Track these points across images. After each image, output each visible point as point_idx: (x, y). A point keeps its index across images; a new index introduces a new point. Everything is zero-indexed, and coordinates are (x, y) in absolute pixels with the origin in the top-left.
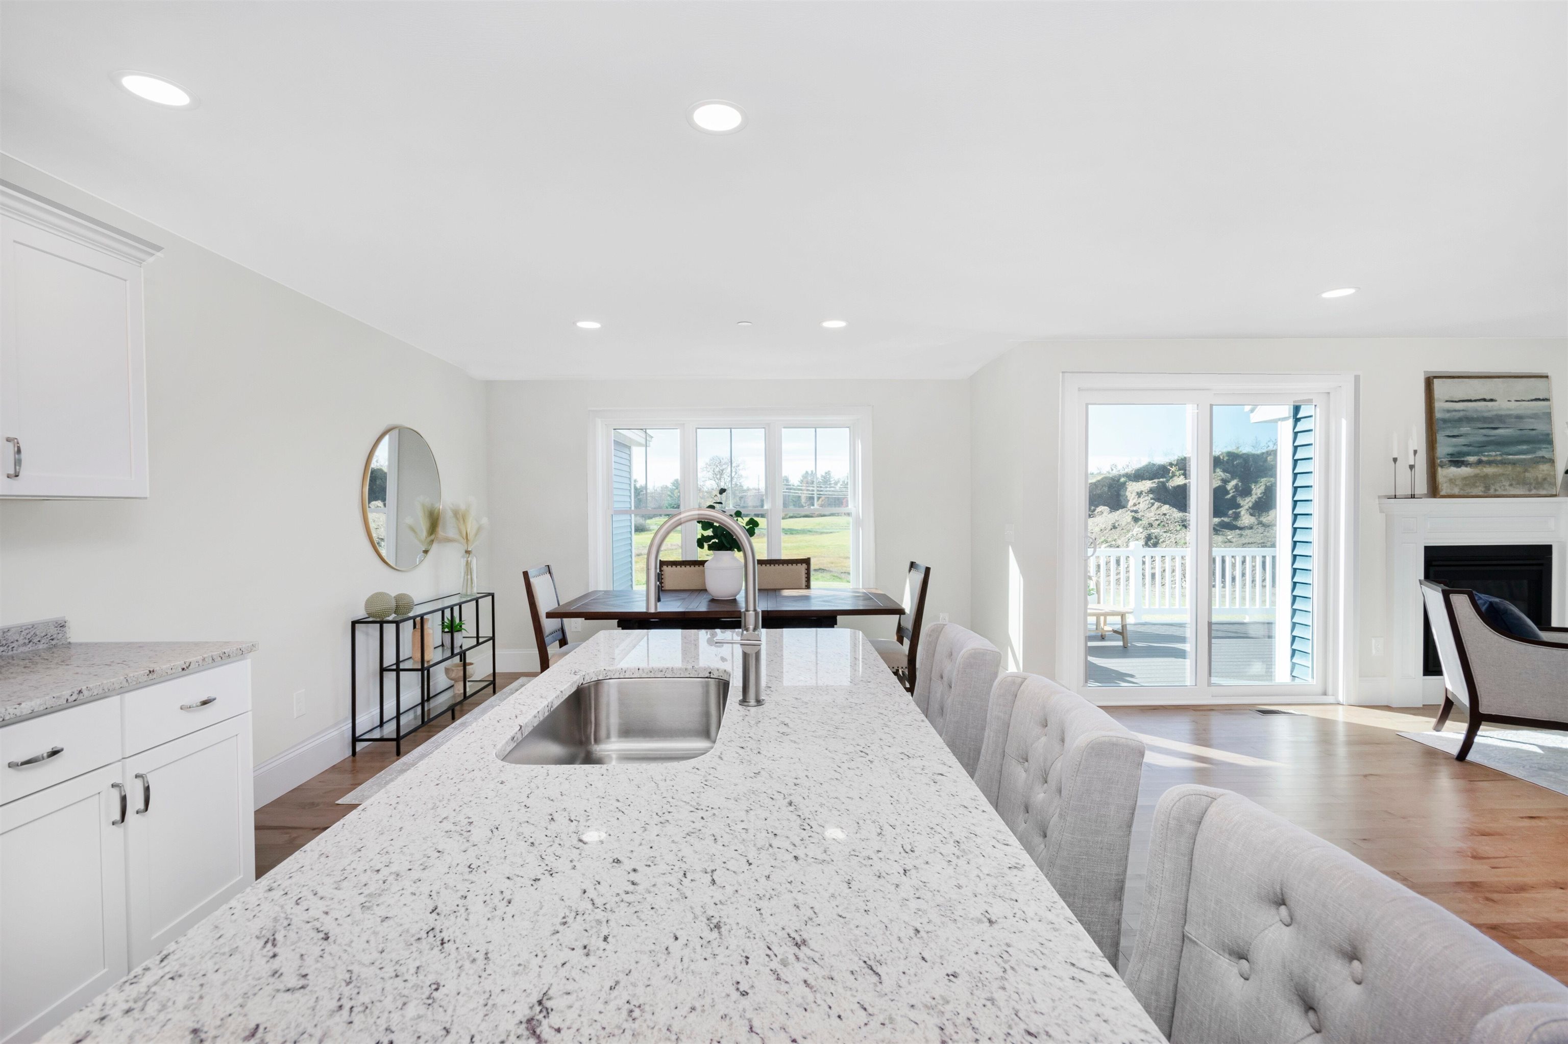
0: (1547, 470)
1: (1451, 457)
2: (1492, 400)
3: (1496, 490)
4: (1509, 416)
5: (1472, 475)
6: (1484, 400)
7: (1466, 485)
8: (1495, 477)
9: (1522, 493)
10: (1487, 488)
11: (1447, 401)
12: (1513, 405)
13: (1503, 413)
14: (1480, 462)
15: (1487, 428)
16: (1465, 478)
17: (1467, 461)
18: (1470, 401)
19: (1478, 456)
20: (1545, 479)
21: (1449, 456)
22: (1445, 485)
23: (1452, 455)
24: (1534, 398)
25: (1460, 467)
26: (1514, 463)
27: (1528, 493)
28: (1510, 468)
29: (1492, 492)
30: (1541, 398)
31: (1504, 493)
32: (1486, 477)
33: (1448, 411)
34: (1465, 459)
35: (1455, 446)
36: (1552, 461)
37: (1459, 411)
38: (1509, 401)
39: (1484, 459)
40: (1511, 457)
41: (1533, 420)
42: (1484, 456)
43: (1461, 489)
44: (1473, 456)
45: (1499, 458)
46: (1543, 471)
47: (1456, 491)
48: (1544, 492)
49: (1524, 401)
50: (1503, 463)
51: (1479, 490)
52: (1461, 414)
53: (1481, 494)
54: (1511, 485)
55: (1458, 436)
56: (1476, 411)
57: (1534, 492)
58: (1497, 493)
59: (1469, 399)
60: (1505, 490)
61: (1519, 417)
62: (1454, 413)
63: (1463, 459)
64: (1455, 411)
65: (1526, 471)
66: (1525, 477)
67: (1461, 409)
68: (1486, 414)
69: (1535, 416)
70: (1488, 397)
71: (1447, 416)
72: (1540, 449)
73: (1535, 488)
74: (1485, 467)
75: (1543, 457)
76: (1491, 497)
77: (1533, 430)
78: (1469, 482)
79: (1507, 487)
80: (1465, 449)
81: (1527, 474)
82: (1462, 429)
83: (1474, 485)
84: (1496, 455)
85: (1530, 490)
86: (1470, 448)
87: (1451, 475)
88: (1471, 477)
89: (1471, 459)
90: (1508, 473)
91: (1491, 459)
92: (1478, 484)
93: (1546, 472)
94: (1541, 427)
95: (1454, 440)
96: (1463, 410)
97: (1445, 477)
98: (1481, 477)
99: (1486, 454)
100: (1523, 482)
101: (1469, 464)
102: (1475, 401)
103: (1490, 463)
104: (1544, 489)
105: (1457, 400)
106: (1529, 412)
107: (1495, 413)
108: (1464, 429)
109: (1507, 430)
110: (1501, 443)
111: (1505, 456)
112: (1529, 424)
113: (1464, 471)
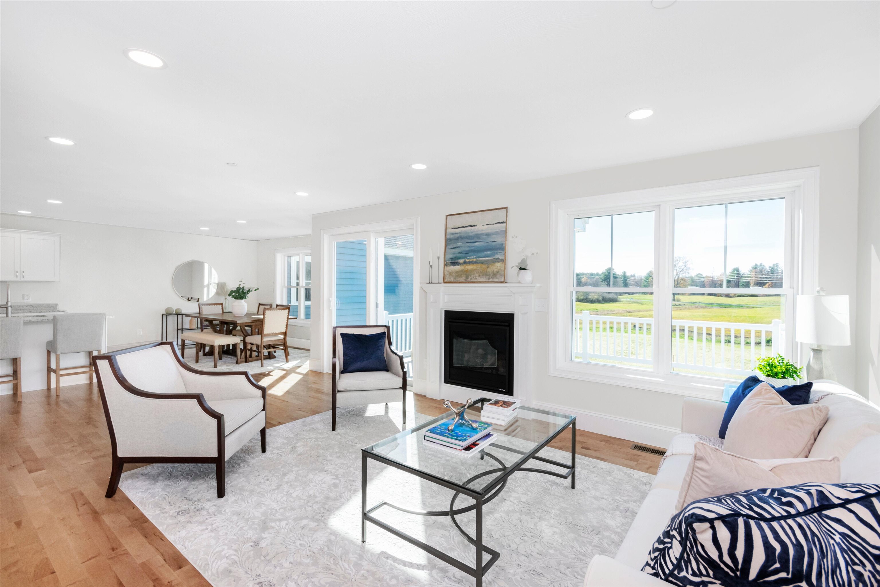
0: (500, 266)
1: (451, 260)
2: (474, 226)
3: (471, 279)
4: (482, 234)
5: (461, 270)
6: (471, 226)
7: (457, 276)
8: (472, 271)
9: (485, 281)
10: (467, 278)
11: (452, 228)
12: (486, 227)
13: (479, 233)
14: (465, 262)
15: (471, 242)
16: (457, 272)
17: (459, 262)
18: (463, 227)
19: (464, 259)
20: (498, 272)
21: (450, 260)
22: (447, 276)
23: (452, 259)
24: (497, 222)
25: (454, 266)
26: (482, 263)
27: (487, 280)
28: (480, 265)
29: (469, 280)
30: (501, 222)
31: (475, 281)
32: (467, 271)
33: (453, 234)
34: (458, 261)
35: (454, 254)
36: (503, 261)
37: (457, 233)
38: (483, 225)
39: (467, 260)
40: (481, 259)
41: (495, 236)
42: (468, 259)
43: (455, 278)
44: (462, 259)
45: (475, 260)
46: (497, 267)
47: (452, 280)
48: (496, 280)
49: (491, 224)
50: (476, 263)
51: (462, 279)
52: (459, 235)
53: (463, 281)
54: (479, 276)
55: (456, 248)
56: (466, 233)
57: (491, 280)
58: (472, 281)
59: (463, 226)
60: (476, 279)
61: (488, 235)
62: (455, 235)
63: (457, 261)
64: (456, 233)
65: (488, 267)
66: (487, 271)
67: (459, 232)
68: (470, 234)
69: (496, 233)
70: (472, 224)
71: (452, 236)
72: (497, 253)
73: (492, 278)
74: (467, 265)
75: (498, 258)
76: (468, 283)
77: (494, 242)
78: (458, 274)
79: (477, 277)
80: (459, 255)
81: (489, 269)
82: (458, 244)
83: (461, 276)
84: (473, 258)
85: (489, 279)
86: (461, 255)
87: (450, 271)
88: (460, 271)
89: (461, 261)
90: (478, 268)
91: (471, 260)
92: (463, 275)
93: (499, 268)
94: (499, 240)
95: (454, 250)
96: (460, 233)
97: (448, 271)
98: (465, 271)
99: (468, 257)
100: (485, 274)
101: (460, 264)
102: (466, 227)
103: (470, 263)
104: (497, 278)
105: (457, 227)
106: (494, 231)
107: (475, 233)
108: (459, 244)
109: (481, 243)
110: (476, 251)
111: (478, 259)
112: (492, 239)
113: (457, 268)
